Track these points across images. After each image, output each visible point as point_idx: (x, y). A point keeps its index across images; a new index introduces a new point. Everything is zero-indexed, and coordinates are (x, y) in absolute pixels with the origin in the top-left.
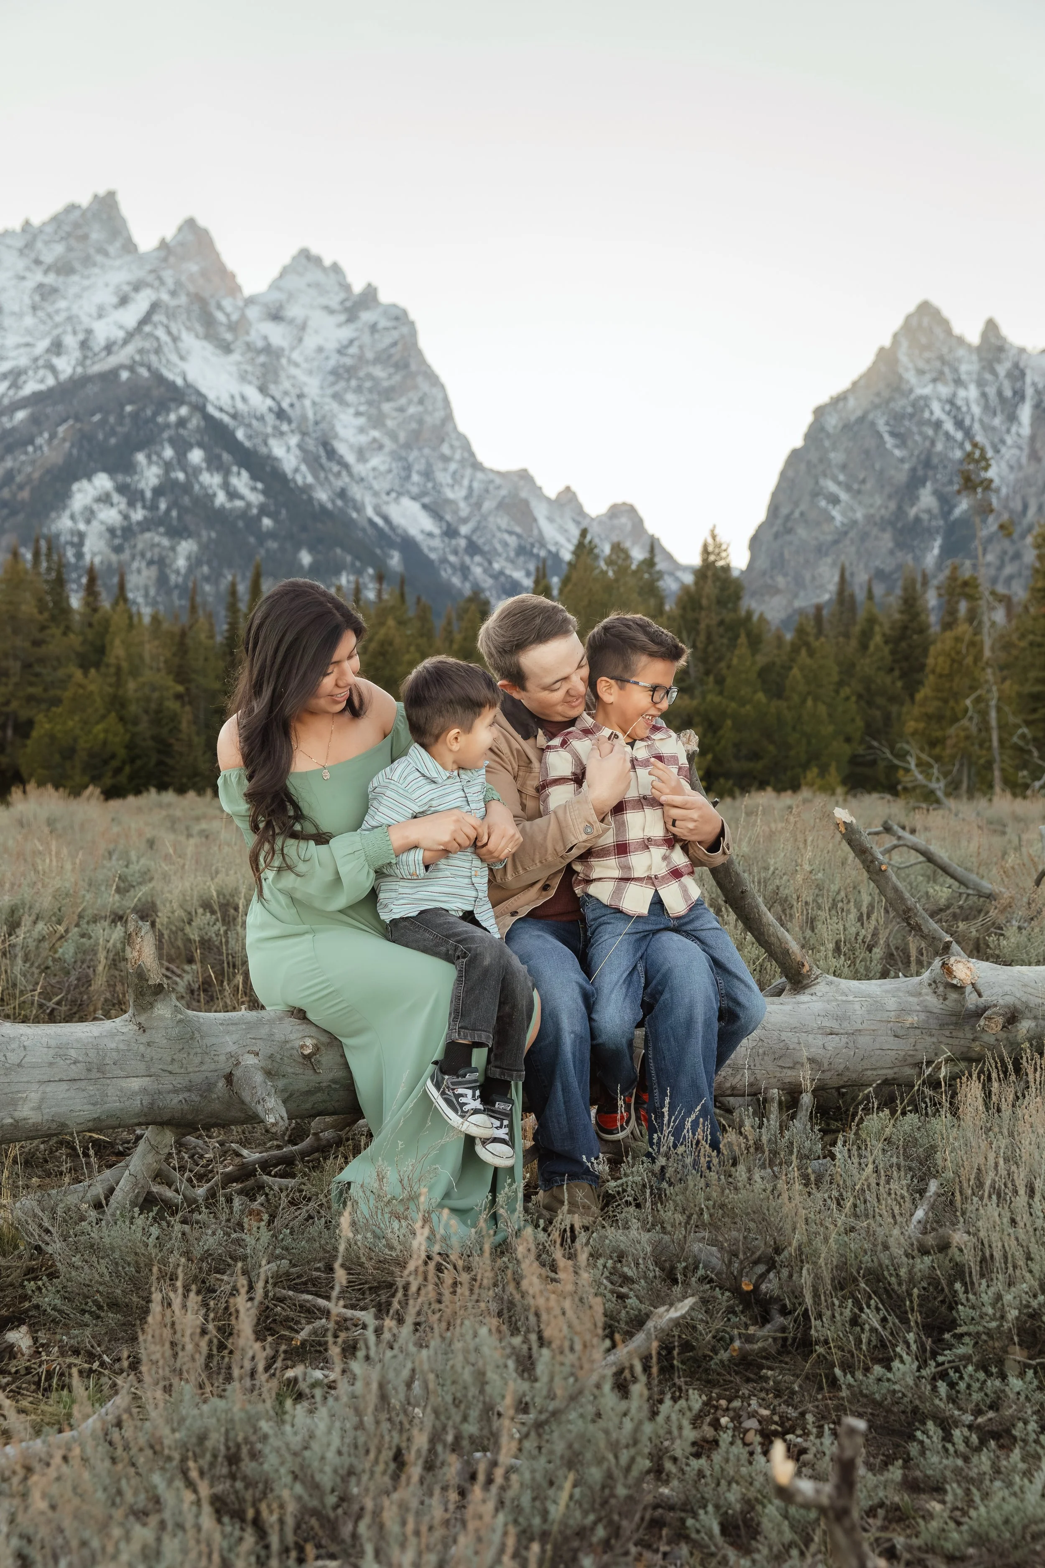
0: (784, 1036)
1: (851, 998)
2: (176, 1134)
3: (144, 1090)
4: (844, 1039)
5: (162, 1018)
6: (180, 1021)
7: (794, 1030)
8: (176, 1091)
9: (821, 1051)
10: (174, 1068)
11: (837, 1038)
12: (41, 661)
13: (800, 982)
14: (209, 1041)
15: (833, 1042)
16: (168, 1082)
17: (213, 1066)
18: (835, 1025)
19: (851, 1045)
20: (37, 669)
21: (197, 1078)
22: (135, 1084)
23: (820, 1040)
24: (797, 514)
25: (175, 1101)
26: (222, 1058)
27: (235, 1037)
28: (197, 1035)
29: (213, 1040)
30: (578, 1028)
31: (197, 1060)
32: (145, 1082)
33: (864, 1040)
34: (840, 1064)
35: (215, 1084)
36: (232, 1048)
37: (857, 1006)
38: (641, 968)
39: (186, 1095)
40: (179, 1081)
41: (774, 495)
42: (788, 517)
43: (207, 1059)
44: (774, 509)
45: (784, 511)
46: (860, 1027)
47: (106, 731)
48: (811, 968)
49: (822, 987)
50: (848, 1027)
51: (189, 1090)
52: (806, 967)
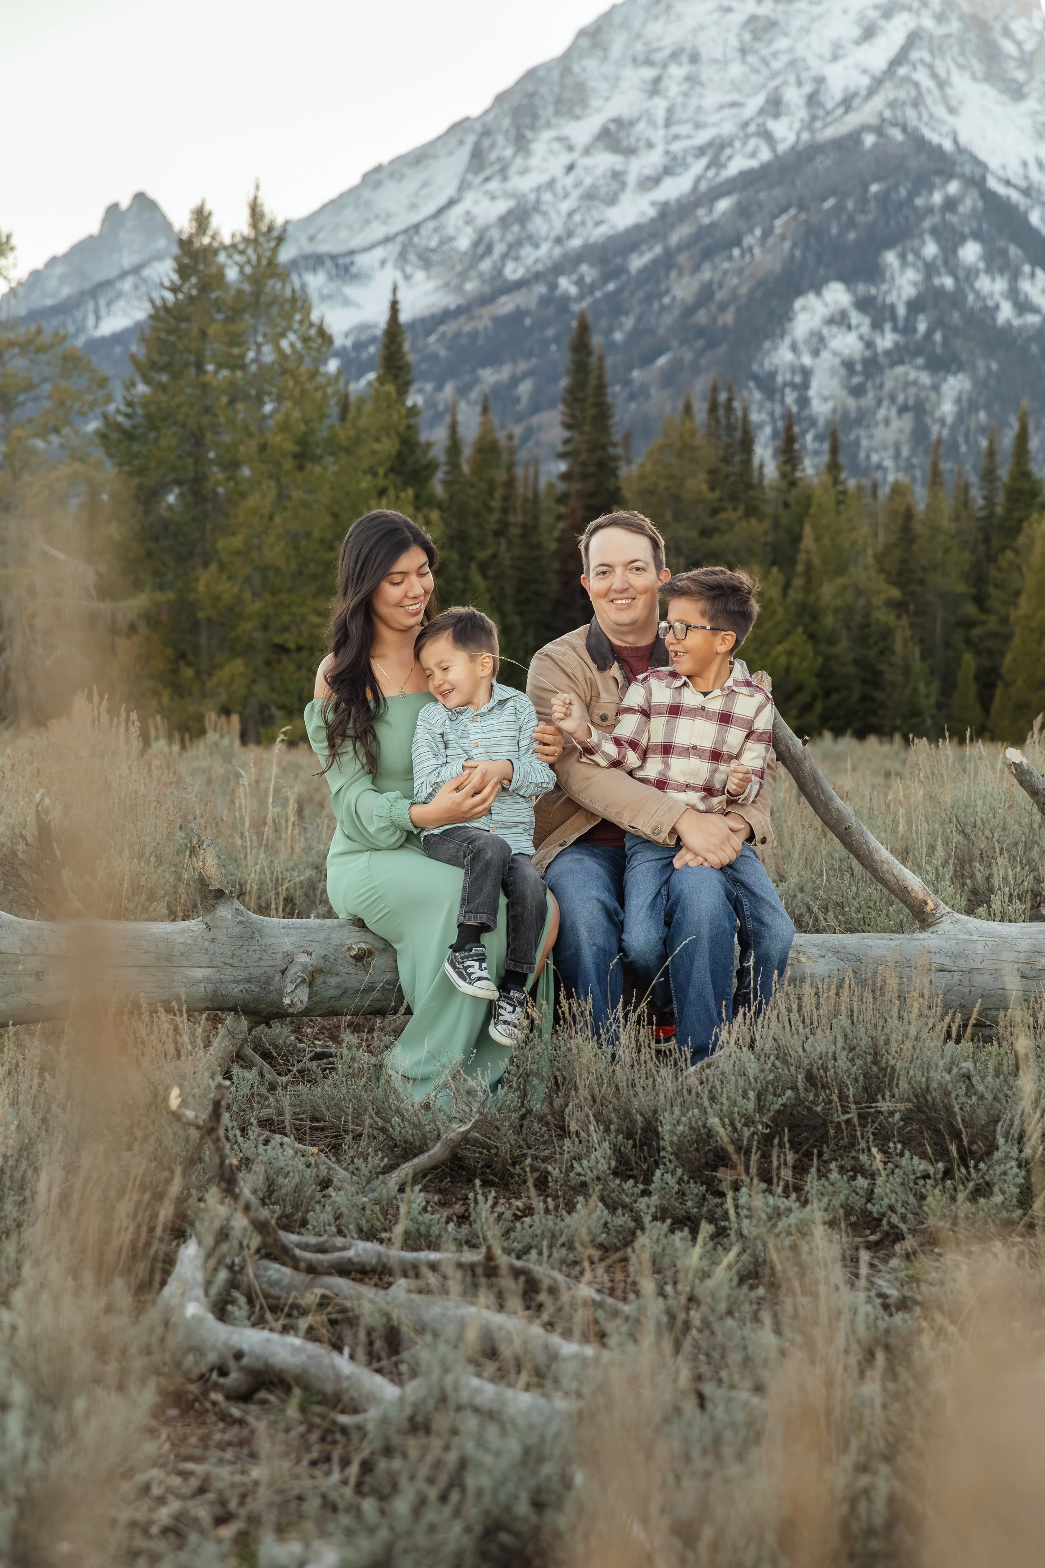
1: (975, 937)
2: (249, 1022)
3: (207, 979)
4: (957, 977)
5: (223, 919)
6: (241, 922)
7: (896, 964)
8: (237, 982)
10: (235, 962)
11: (948, 975)
13: (924, 920)
14: (268, 941)
15: (943, 979)
16: (229, 974)
17: (271, 963)
18: (947, 963)
19: (966, 982)
21: (256, 972)
22: (199, 973)
23: (927, 976)
25: (237, 990)
26: (280, 956)
27: (293, 939)
28: (257, 935)
29: (273, 940)
30: (600, 941)
31: (256, 956)
32: (208, 972)
33: (981, 979)
34: (953, 1001)
35: (273, 978)
36: (288, 948)
37: (980, 946)
38: (663, 892)
39: (247, 986)
40: (241, 974)
43: (265, 956)
46: (979, 966)
48: (936, 906)
49: (945, 926)
50: (962, 964)
51: (248, 981)
52: (931, 905)
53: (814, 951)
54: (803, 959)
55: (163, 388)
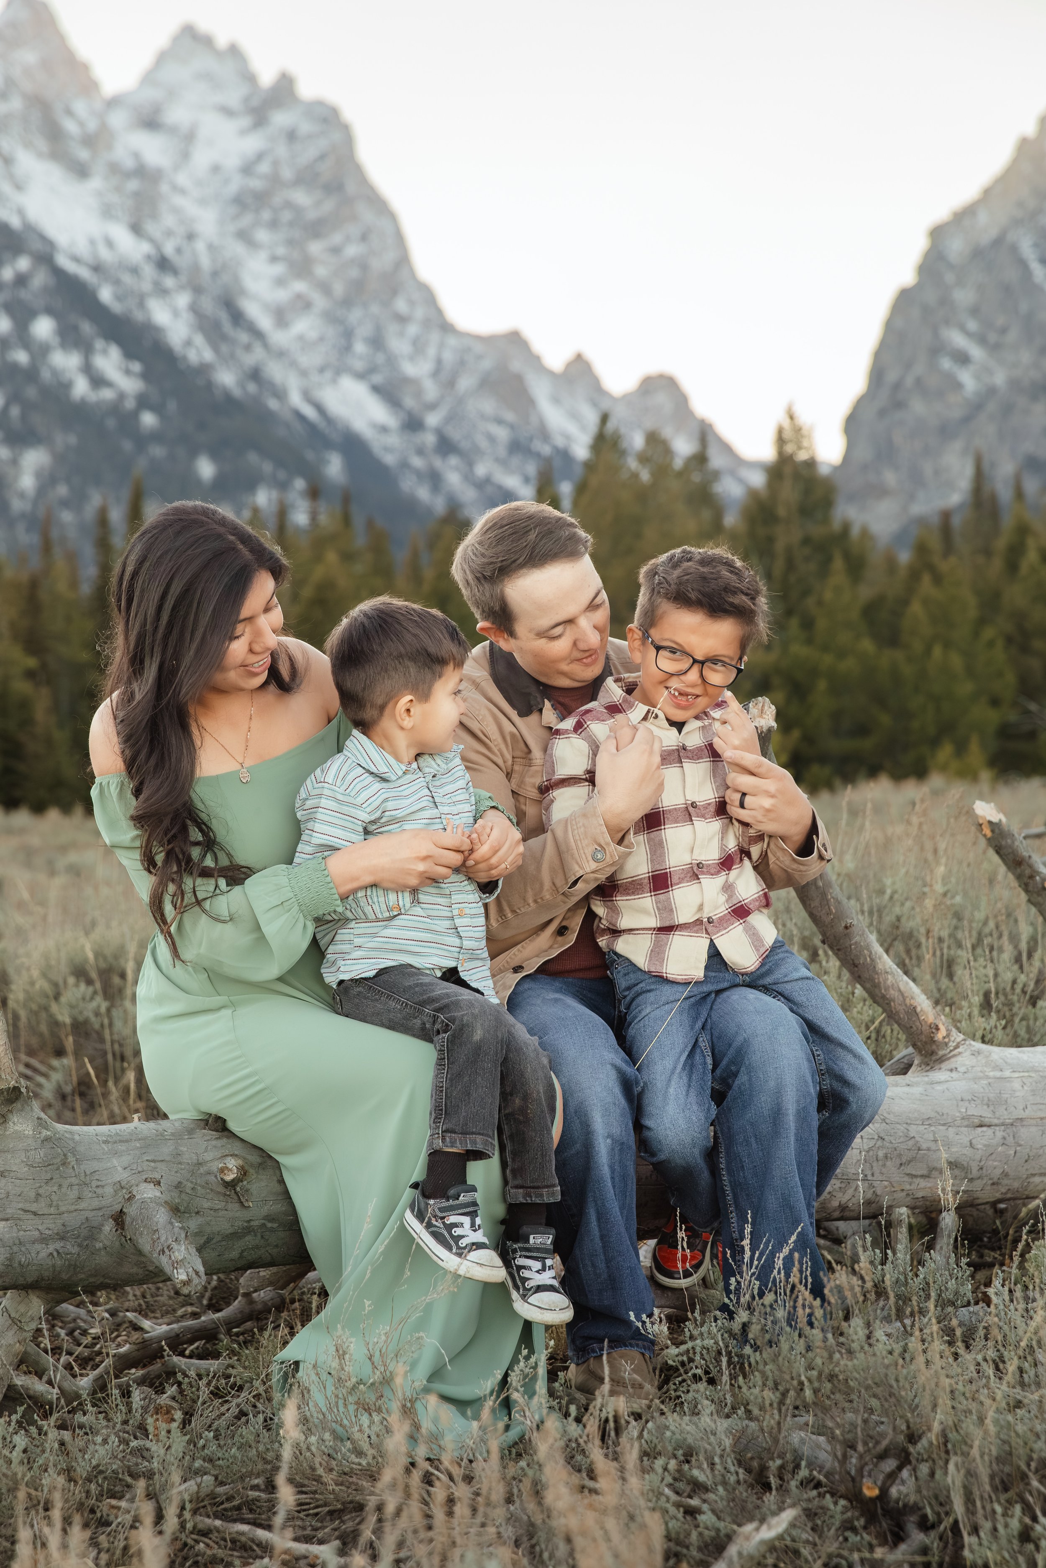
0: (913, 1131)
1: (1007, 1073)
2: (46, 1302)
4: (1000, 1134)
5: (19, 1136)
6: (47, 1139)
7: (927, 1121)
8: (44, 1240)
9: (968, 1151)
10: (41, 1207)
11: (988, 1132)
13: (933, 1053)
14: (88, 1166)
15: (984, 1138)
16: (31, 1228)
17: (96, 1203)
18: (986, 1114)
19: (1010, 1140)
21: (73, 1221)
23: (965, 1136)
24: (909, 381)
25: (43, 1254)
26: (109, 1190)
27: (126, 1160)
28: (71, 1159)
29: (95, 1165)
30: (616, 1131)
31: (73, 1194)
33: (1027, 1134)
34: (995, 1168)
35: (99, 1228)
36: (122, 1175)
37: (1017, 1085)
38: (704, 1043)
39: (58, 1245)
40: (50, 1226)
41: (879, 355)
42: (897, 386)
43: (87, 1194)
44: (877, 374)
45: (892, 376)
46: (1022, 1114)
48: (949, 1033)
50: (1004, 1115)
51: (62, 1237)
52: (942, 1031)
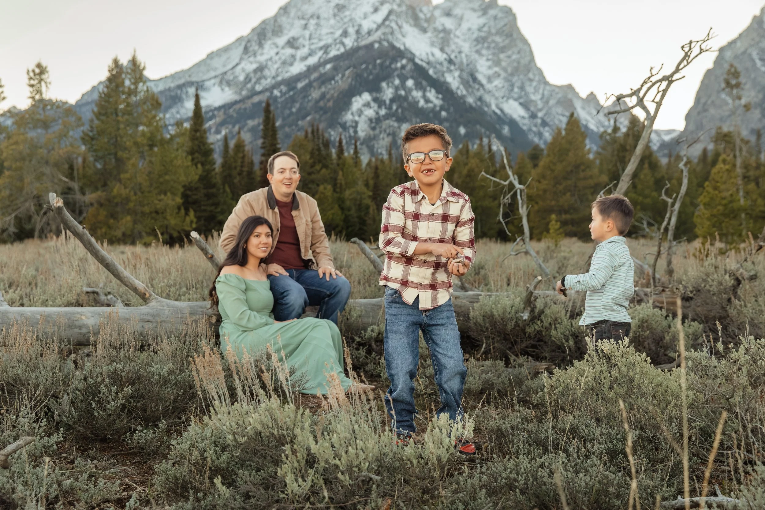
1: (165, 308)
4: (155, 324)
11: (151, 324)
12: (313, 181)
13: (147, 301)
18: (151, 318)
19: (159, 326)
20: (310, 186)
24: (709, 102)
33: (166, 325)
37: (166, 312)
41: (698, 93)
42: (705, 104)
44: (698, 99)
45: (703, 100)
46: (165, 319)
47: (333, 214)
48: (150, 295)
49: (153, 304)
50: (158, 319)
52: (148, 295)
53: (90, 315)
54: (83, 317)
55: (103, 122)
